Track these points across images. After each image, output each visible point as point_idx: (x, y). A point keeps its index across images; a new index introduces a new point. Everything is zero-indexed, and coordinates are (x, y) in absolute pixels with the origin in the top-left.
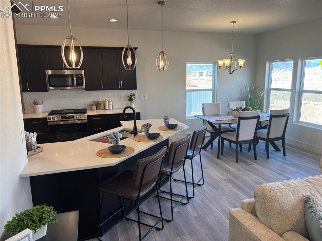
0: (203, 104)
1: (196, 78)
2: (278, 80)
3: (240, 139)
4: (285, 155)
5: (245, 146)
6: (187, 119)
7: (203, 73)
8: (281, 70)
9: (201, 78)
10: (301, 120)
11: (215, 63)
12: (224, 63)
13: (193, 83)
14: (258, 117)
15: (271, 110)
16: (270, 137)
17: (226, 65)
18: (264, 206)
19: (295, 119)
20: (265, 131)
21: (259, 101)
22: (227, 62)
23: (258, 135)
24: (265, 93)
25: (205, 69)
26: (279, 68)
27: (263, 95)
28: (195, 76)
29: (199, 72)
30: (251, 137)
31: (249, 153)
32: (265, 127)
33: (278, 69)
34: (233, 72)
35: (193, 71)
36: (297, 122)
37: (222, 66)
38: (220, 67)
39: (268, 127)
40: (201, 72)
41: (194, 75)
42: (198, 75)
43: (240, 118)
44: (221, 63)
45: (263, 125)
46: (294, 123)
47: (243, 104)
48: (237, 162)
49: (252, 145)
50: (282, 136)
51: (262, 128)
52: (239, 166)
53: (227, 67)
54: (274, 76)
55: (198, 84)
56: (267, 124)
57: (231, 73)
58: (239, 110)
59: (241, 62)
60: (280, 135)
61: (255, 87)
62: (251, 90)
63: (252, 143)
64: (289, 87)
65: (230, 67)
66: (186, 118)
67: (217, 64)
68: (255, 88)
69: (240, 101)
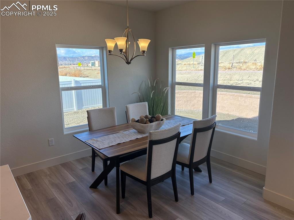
0: (87, 111)
1: (88, 68)
3: (153, 176)
4: (211, 181)
6: (65, 133)
7: (95, 63)
9: (93, 68)
11: (103, 48)
12: (116, 45)
13: (84, 73)
16: (194, 161)
17: (119, 48)
22: (121, 42)
25: (97, 60)
28: (88, 66)
29: (91, 62)
34: (131, 61)
35: (85, 62)
37: (112, 50)
38: (110, 51)
40: (93, 63)
41: (86, 65)
42: (90, 65)
44: (110, 44)
47: (145, 105)
53: (121, 50)
55: (89, 74)
57: (128, 63)
58: (145, 122)
59: (144, 44)
60: (205, 155)
62: (152, 86)
64: (201, 81)
65: (126, 52)
66: (63, 132)
67: (105, 49)
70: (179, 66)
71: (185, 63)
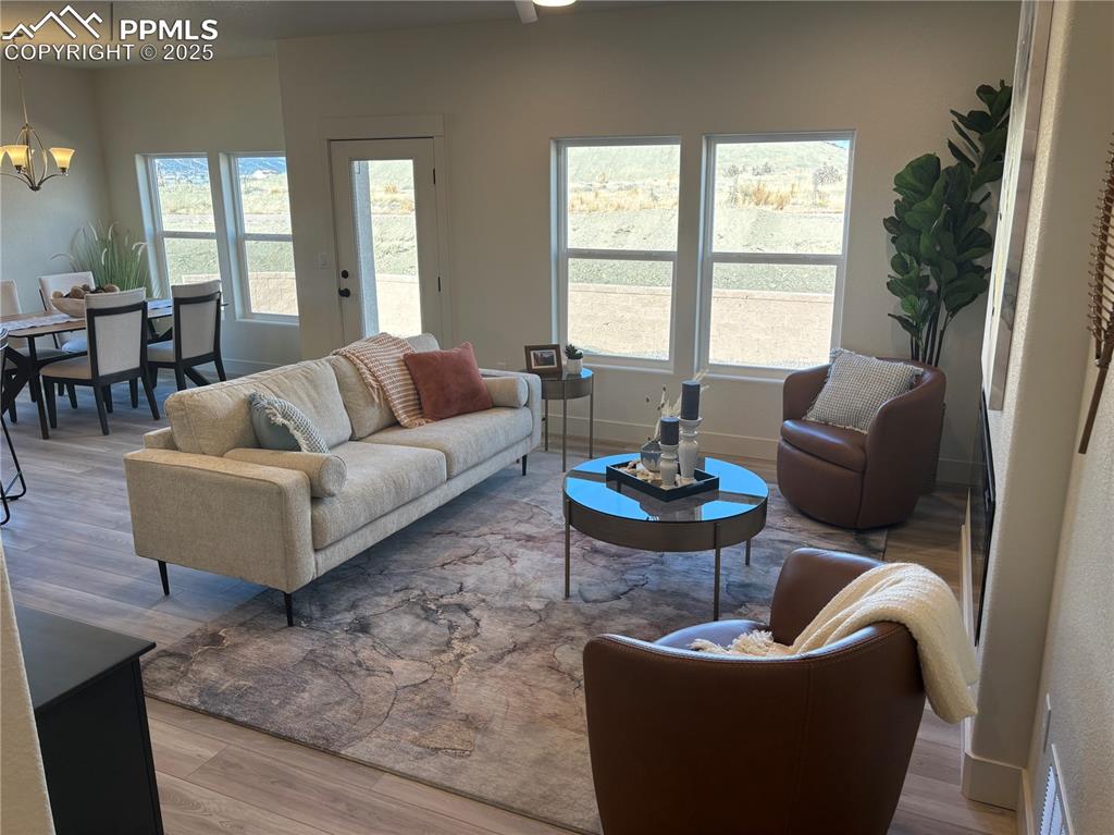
2: (184, 211)
3: (104, 370)
5: (120, 389)
8: (189, 178)
10: (254, 310)
14: (143, 307)
15: (173, 287)
16: (184, 356)
17: (15, 163)
18: (185, 421)
19: (238, 309)
20: (169, 345)
21: (134, 269)
23: (151, 358)
24: (149, 244)
26: (178, 169)
27: (145, 250)
30: (133, 362)
31: (136, 411)
32: (167, 337)
33: (178, 173)
36: (244, 317)
39: (174, 334)
43: (93, 314)
45: (161, 332)
46: (238, 319)
47: (87, 277)
48: (106, 432)
49: (140, 384)
50: (212, 350)
51: (158, 339)
52: (113, 439)
53: (19, 168)
54: (165, 199)
56: (171, 330)
57: (35, 189)
58: (82, 295)
60: (209, 349)
61: (114, 229)
62: (104, 242)
63: (139, 379)
68: (115, 234)
69: (75, 271)
70: (252, 197)
71: (274, 188)
